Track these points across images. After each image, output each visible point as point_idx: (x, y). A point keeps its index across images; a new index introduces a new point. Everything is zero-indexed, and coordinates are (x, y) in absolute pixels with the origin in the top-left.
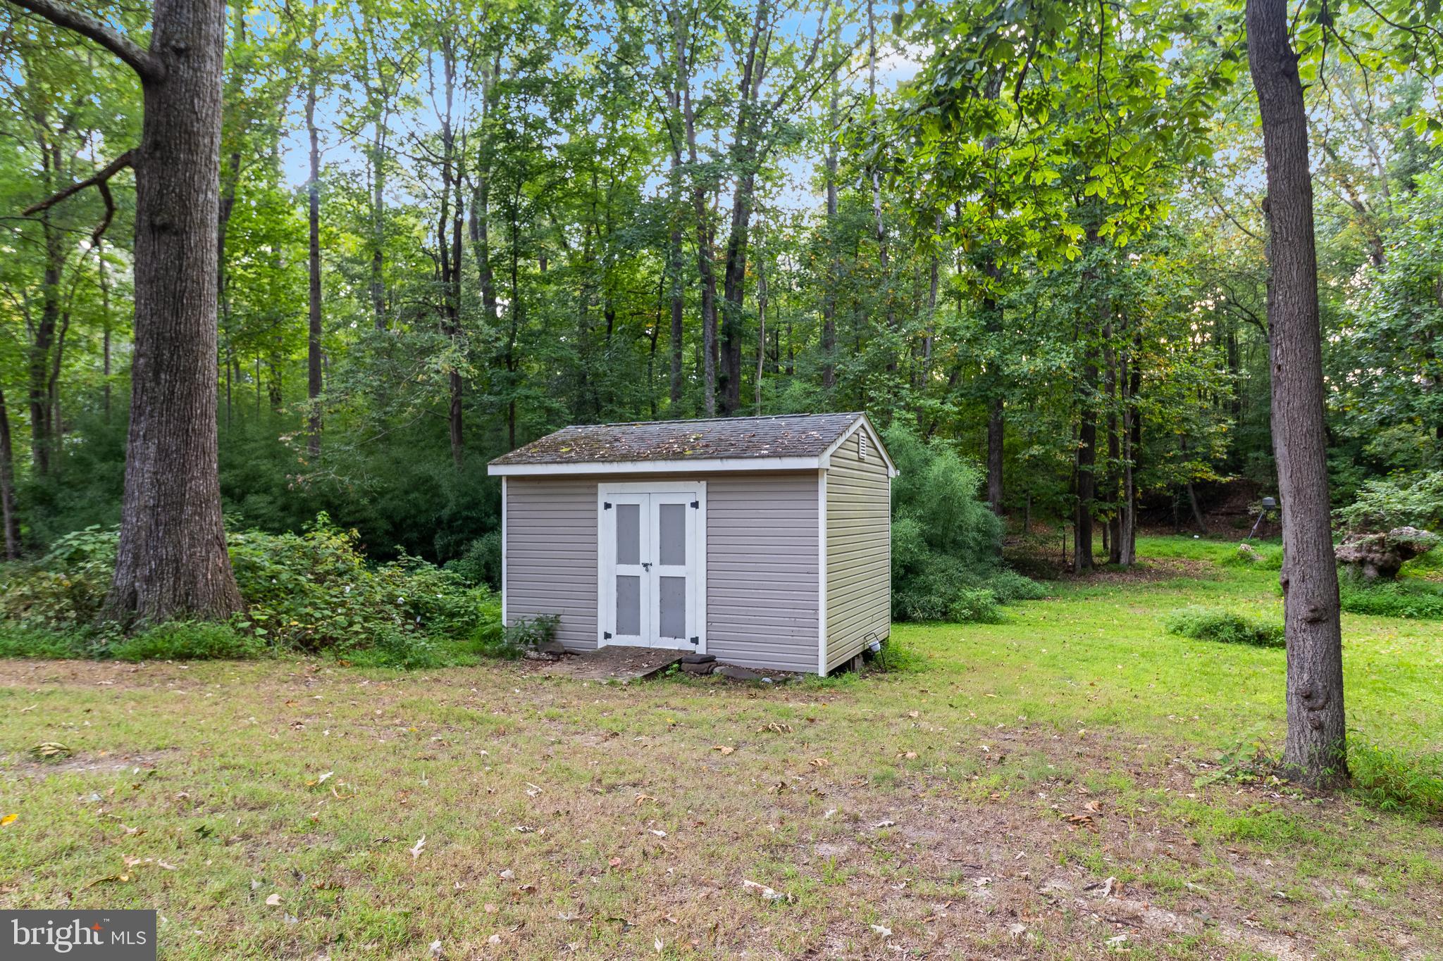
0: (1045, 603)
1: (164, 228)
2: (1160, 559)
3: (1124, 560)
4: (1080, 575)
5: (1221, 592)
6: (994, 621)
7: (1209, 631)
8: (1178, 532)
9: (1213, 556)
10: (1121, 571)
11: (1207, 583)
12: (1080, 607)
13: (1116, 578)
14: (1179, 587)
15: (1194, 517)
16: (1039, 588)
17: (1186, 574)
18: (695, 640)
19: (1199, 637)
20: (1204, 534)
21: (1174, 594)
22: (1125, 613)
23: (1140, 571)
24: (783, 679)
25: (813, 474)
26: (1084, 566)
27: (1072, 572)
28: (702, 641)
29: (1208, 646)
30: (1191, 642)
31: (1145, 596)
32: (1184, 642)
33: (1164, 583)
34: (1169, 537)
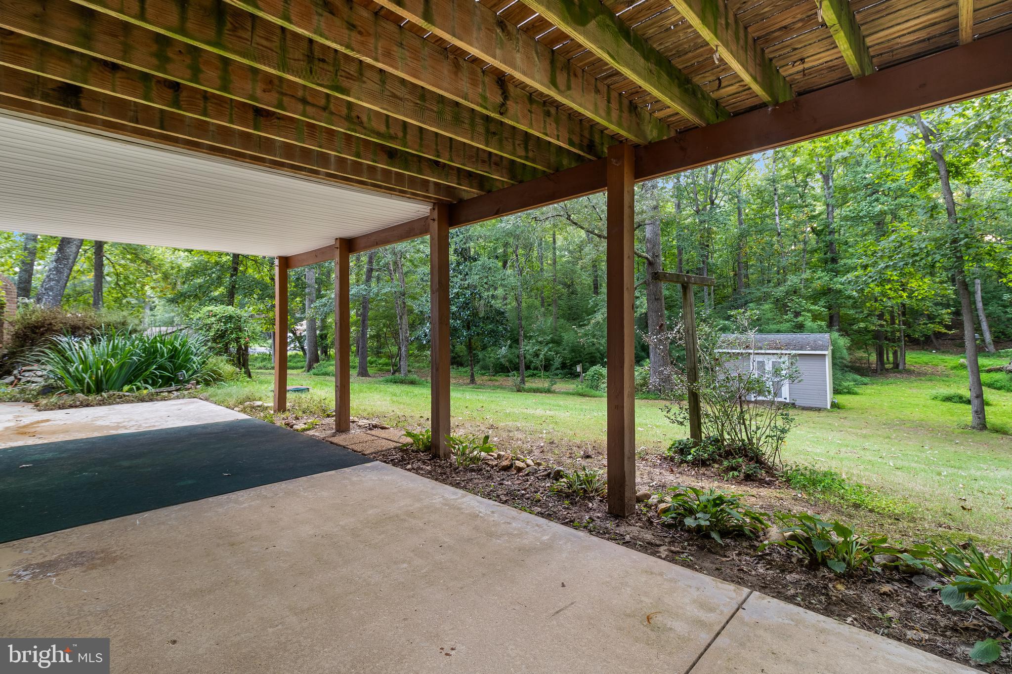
0: (869, 387)
1: (658, 299)
2: (917, 365)
3: (901, 367)
4: (880, 374)
5: (951, 383)
6: (855, 394)
7: (948, 399)
8: (923, 349)
9: (946, 364)
10: (900, 372)
11: (944, 379)
12: (886, 388)
13: (899, 376)
14: (931, 380)
15: (932, 341)
16: (866, 380)
17: (932, 374)
18: (786, 399)
19: (944, 401)
20: (938, 350)
21: (929, 383)
22: (909, 391)
23: (909, 372)
24: (819, 410)
25: (825, 355)
26: (881, 370)
27: (876, 372)
28: (788, 398)
29: (949, 404)
30: (941, 402)
31: (916, 384)
32: (939, 403)
33: (923, 379)
34: (918, 352)
